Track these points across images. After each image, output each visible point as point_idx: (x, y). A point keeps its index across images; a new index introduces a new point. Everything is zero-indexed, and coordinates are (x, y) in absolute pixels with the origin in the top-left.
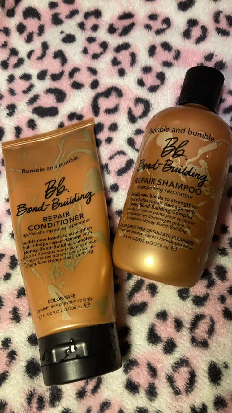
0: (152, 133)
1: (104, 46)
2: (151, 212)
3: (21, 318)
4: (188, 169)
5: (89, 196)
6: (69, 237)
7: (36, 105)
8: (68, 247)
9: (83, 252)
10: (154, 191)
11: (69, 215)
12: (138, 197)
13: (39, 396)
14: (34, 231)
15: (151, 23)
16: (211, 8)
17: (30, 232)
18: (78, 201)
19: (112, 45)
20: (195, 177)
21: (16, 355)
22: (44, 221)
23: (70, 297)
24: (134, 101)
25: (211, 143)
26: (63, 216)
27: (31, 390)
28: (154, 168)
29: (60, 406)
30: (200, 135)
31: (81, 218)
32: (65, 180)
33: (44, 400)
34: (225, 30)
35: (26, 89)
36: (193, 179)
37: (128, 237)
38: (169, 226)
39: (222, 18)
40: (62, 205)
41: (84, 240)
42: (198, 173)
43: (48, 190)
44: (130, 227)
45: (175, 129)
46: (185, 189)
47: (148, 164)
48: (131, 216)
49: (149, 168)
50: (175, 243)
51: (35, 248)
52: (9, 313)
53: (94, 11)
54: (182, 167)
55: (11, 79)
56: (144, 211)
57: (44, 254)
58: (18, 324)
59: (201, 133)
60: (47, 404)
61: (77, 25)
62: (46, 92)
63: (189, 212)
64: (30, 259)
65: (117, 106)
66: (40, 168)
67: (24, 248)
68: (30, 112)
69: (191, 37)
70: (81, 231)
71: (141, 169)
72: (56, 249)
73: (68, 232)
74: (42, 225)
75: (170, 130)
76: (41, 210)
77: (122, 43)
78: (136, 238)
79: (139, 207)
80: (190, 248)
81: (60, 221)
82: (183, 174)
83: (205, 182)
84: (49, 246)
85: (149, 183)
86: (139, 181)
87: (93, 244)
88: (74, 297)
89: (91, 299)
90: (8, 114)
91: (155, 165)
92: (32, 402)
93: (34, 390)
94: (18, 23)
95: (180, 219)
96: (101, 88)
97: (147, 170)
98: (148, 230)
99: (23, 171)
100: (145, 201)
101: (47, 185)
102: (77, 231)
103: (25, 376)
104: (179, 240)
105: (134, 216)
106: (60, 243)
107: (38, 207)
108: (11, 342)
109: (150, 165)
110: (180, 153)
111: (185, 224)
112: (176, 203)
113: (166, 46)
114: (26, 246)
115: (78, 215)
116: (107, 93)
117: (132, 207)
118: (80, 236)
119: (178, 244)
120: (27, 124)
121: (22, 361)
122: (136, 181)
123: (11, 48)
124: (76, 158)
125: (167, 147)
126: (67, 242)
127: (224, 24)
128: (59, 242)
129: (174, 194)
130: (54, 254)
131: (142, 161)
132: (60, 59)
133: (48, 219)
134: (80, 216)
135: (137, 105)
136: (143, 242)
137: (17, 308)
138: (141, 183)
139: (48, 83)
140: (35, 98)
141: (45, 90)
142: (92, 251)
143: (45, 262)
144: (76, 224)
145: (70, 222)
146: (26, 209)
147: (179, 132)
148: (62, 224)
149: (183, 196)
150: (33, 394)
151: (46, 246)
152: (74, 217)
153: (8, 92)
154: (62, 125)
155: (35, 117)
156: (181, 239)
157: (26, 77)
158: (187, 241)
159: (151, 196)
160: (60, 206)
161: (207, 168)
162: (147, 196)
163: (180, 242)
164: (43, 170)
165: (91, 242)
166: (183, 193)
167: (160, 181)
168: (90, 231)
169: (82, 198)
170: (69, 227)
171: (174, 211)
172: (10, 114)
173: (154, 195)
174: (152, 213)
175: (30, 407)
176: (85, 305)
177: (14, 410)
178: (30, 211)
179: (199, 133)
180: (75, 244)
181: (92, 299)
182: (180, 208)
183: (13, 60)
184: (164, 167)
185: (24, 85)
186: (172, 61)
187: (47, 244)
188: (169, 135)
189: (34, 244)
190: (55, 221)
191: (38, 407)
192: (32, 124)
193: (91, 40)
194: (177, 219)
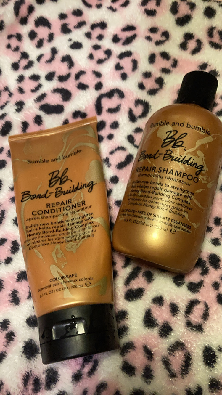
0: (153, 127)
1: (108, 53)
2: (151, 197)
3: (20, 300)
4: (187, 159)
5: (91, 185)
6: (70, 222)
7: (43, 102)
8: (70, 231)
9: (85, 236)
10: (154, 178)
11: (71, 203)
12: (139, 184)
13: (35, 377)
14: (37, 216)
15: (152, 35)
16: (205, 24)
17: (34, 217)
18: (80, 190)
19: (116, 53)
20: (193, 166)
21: (14, 336)
22: (47, 207)
23: (72, 276)
24: (134, 102)
25: (208, 136)
26: (65, 203)
27: (28, 371)
28: (155, 158)
29: (56, 389)
30: (197, 128)
31: (82, 205)
32: (68, 171)
33: (40, 381)
34: (218, 44)
35: (34, 88)
36: (191, 167)
37: (128, 220)
38: (169, 210)
39: (215, 32)
40: (64, 193)
41: (85, 225)
42: (196, 163)
43: (52, 179)
44: (131, 211)
45: (175, 123)
46: (184, 176)
47: (149, 155)
48: (131, 201)
49: (150, 158)
50: (174, 226)
51: (38, 231)
52: (8, 296)
53: (100, 23)
54: (181, 156)
55: (21, 79)
56: (145, 196)
57: (47, 237)
58: (17, 306)
59: (199, 127)
60: (43, 387)
61: (84, 34)
62: (53, 91)
63: (187, 197)
64: (33, 241)
65: (119, 106)
66: (45, 159)
67: (27, 231)
68: (37, 108)
69: (187, 49)
70: (83, 217)
71: (142, 158)
72: (58, 233)
73: (70, 217)
74: (45, 211)
75: (170, 123)
76: (44, 198)
77: (125, 51)
78: (137, 221)
79: (140, 193)
80: (188, 232)
81: (63, 208)
82: (182, 163)
83: (202, 171)
84: (51, 230)
85: (150, 171)
86: (140, 170)
87: (94, 229)
88: (75, 276)
89: (91, 279)
90: (16, 110)
91: (155, 155)
92: (28, 383)
93: (31, 371)
94: (29, 30)
95: (179, 204)
96: (105, 90)
97: (148, 159)
98: (149, 214)
99: (28, 161)
100: (146, 187)
101: (51, 175)
102: (78, 216)
103: (23, 357)
104: (178, 223)
105: (135, 202)
106: (62, 228)
107: (42, 194)
108: (10, 323)
109: (151, 155)
110: (179, 144)
111: (183, 209)
112: (175, 189)
113: (165, 56)
114: (29, 229)
115: (80, 203)
116: (110, 95)
117: (133, 193)
118: (82, 221)
119: (176, 227)
120: (34, 120)
121: (20, 342)
122: (137, 170)
123: (22, 52)
124: (80, 151)
125: (167, 139)
126: (69, 227)
127: (216, 39)
128: (61, 226)
129: (173, 180)
130: (56, 237)
131: (143, 152)
132: (68, 63)
133: (51, 206)
134: (82, 203)
135: (137, 106)
136: (143, 225)
137: (16, 291)
138: (142, 171)
139: (55, 84)
140: (43, 96)
141: (52, 89)
142: (93, 235)
143: (48, 244)
144: (78, 211)
145: (72, 208)
146: (30, 196)
147: (178, 125)
148: (64, 210)
149: (182, 183)
150: (29, 375)
151: (48, 230)
152: (77, 204)
153: (17, 91)
154: (67, 122)
155: (42, 113)
156: (180, 222)
157: (35, 78)
158: (185, 225)
159: (151, 183)
160: (63, 194)
161: (204, 158)
162: (148, 182)
163: (178, 225)
164: (47, 161)
165: (93, 227)
166: (182, 180)
167: (160, 169)
168: (91, 217)
169: (84, 187)
170: (71, 213)
171: (173, 197)
172: (19, 110)
173: (154, 182)
174: (153, 198)
175: (26, 389)
176: (86, 284)
177: (10, 390)
178: (34, 198)
179: (196, 127)
180: (77, 229)
181: (93, 279)
182: (179, 194)
183: (24, 63)
184: (165, 156)
185: (33, 84)
186: (170, 68)
187: (50, 228)
188: (170, 128)
189: (38, 228)
190: (57, 208)
191: (34, 389)
192: (38, 120)
193: (96, 47)
194: (176, 204)
